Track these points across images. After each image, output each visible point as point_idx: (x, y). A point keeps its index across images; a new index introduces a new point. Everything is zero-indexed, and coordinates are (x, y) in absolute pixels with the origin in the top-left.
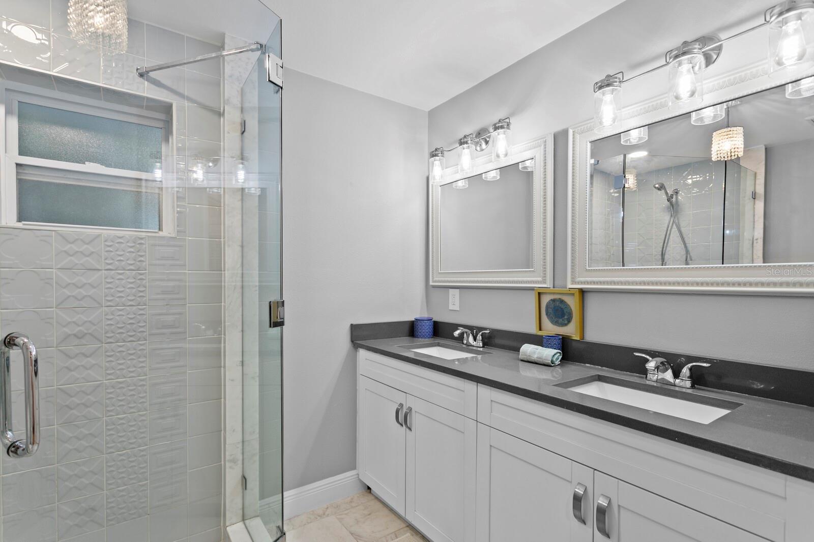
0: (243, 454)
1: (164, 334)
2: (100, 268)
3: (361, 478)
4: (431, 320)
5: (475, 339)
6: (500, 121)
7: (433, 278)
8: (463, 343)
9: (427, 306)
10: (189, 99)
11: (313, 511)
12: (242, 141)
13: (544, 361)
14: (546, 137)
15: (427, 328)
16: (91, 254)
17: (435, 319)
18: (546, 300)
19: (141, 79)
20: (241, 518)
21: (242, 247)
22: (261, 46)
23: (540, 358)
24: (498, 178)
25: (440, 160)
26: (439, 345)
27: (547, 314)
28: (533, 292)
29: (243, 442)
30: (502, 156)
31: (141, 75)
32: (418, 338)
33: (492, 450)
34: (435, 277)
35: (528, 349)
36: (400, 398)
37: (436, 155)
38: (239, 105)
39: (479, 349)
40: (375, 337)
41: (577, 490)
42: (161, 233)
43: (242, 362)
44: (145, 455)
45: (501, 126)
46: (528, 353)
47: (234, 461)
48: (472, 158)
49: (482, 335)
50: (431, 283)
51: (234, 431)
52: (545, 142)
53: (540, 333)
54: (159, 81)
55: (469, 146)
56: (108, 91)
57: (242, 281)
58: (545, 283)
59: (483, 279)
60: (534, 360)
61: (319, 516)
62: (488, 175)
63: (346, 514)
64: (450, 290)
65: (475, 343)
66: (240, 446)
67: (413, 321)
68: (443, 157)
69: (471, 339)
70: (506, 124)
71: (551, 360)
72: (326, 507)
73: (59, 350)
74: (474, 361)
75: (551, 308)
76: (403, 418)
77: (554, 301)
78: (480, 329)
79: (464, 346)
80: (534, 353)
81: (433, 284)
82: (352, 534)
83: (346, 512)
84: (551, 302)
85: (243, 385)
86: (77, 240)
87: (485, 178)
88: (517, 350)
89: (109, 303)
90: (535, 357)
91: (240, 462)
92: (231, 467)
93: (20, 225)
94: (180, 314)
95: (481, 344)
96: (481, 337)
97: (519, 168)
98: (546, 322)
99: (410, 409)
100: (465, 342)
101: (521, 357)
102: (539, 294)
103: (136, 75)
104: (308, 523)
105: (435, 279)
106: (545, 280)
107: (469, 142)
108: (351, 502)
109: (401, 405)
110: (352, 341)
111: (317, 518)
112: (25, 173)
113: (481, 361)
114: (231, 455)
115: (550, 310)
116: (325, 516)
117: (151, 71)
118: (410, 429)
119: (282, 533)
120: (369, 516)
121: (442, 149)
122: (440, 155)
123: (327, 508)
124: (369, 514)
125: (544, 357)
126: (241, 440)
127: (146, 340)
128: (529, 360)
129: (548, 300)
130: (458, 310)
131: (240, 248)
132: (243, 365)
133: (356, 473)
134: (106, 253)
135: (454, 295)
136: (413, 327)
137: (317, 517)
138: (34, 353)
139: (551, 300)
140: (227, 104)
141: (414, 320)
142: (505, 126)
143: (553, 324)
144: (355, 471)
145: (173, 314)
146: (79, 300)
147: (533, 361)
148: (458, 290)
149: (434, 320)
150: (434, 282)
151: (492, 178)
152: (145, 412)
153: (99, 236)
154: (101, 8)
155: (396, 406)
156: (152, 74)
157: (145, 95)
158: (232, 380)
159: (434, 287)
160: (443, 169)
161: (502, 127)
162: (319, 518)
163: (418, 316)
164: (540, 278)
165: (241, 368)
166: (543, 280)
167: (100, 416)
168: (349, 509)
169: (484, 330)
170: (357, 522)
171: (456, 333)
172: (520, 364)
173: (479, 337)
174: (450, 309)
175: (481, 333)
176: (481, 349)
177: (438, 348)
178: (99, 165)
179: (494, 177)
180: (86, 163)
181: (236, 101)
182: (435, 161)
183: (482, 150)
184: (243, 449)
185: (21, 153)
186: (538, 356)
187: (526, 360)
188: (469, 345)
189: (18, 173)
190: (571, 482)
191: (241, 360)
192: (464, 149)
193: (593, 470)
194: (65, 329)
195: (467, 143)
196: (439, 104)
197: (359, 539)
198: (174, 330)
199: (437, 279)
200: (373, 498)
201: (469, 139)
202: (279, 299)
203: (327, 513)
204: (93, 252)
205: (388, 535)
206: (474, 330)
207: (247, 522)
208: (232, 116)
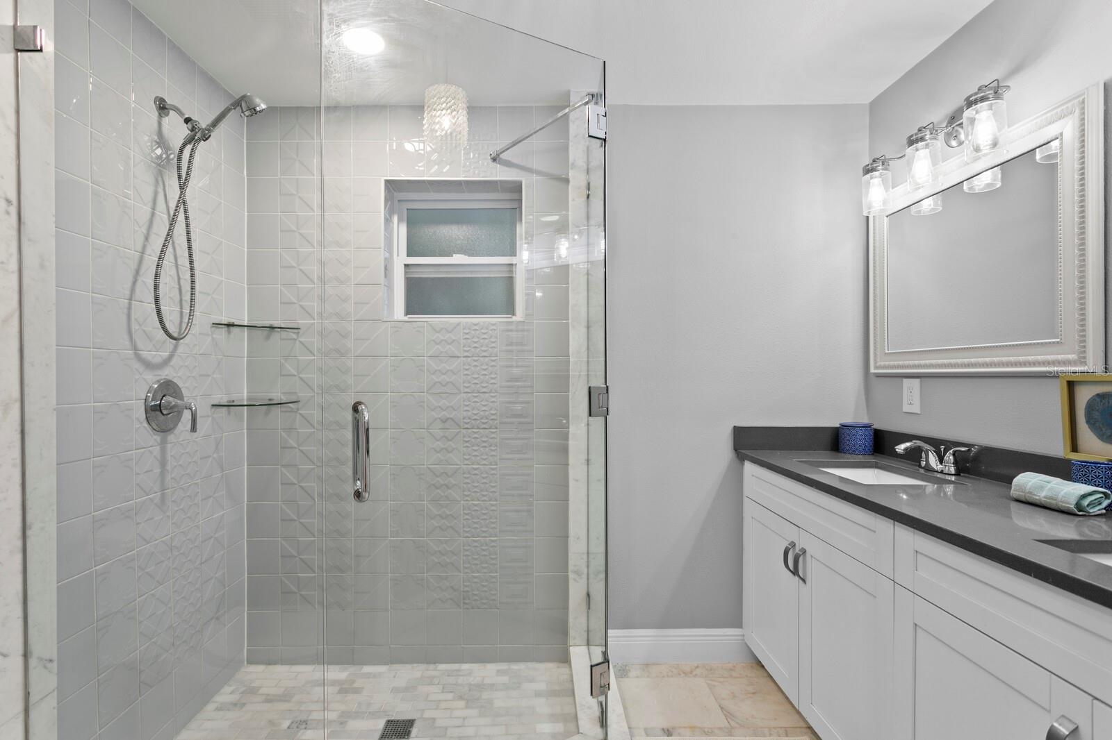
0: (588, 567)
1: (513, 423)
2: (459, 355)
3: (747, 642)
4: (870, 427)
5: (941, 460)
6: (979, 90)
7: (876, 362)
8: (920, 466)
9: (868, 406)
10: (538, 173)
11: (678, 665)
12: (588, 205)
13: (1060, 503)
14: (1083, 94)
15: (862, 440)
16: (452, 342)
17: (877, 426)
18: (1084, 395)
19: (495, 164)
20: (585, 642)
21: (588, 327)
22: (593, 95)
23: (1051, 498)
24: (999, 185)
25: (881, 175)
26: (876, 466)
27: (1088, 422)
28: (1056, 382)
29: (588, 553)
30: (985, 149)
31: (494, 160)
32: (844, 453)
33: (917, 631)
34: (878, 360)
35: (1028, 481)
36: (792, 534)
37: (873, 170)
38: (585, 167)
39: (949, 478)
40: (773, 447)
41: (1056, 725)
42: (514, 317)
43: (588, 460)
44: (495, 547)
45: (982, 97)
46: (1028, 487)
47: (578, 573)
48: (934, 162)
49: (954, 455)
50: (873, 370)
51: (578, 539)
52: (1083, 102)
53: (1074, 456)
54: (509, 161)
55: (927, 145)
56: (467, 182)
57: (588, 371)
58: (1085, 363)
59: (959, 361)
60: (1040, 500)
61: (684, 673)
62: (976, 183)
63: (720, 682)
64: (905, 380)
65: (940, 466)
66: (585, 557)
67: (837, 429)
68: (886, 169)
69: (933, 460)
70: (992, 92)
71: (1075, 503)
72: (696, 665)
73: (429, 432)
74: (940, 496)
75: (1098, 410)
76: (794, 562)
77: (1101, 396)
78: (949, 444)
79: (922, 471)
80: (1042, 488)
81: (876, 371)
82: (722, 708)
83: (722, 680)
84: (1098, 400)
85: (588, 489)
86: (442, 329)
87: (970, 189)
88: (1009, 480)
89: (466, 390)
90: (1041, 496)
91: (585, 576)
92: (575, 580)
93: (406, 318)
94: (528, 403)
95: (952, 470)
96: (951, 457)
97: (1035, 160)
98: (1087, 436)
99: (804, 552)
100: (923, 463)
101: (1014, 492)
102: (1071, 385)
103: (490, 161)
104: (668, 676)
105: (878, 364)
106: (1085, 358)
107: (927, 137)
108: (731, 670)
109: (793, 545)
110: (736, 449)
111: (680, 675)
112: (412, 272)
113: (952, 499)
114: (575, 566)
115: (1097, 415)
116: (691, 675)
117: (501, 153)
118: (804, 581)
119: (605, 659)
120: (751, 695)
121: (883, 157)
122: (880, 168)
123: (697, 667)
124: (753, 693)
125: (1060, 497)
126: (586, 552)
127: (497, 428)
128: (1030, 500)
129: (1089, 397)
130: (919, 413)
131: (585, 330)
132: (588, 464)
133: (741, 633)
134: (464, 341)
135: (911, 390)
136: (838, 436)
137: (681, 673)
138: (367, 418)
139: (1098, 395)
140: (572, 169)
141: (839, 426)
142: (991, 96)
143: (1104, 441)
144: (741, 630)
145: (522, 403)
146: (444, 386)
147: (1038, 502)
148: (918, 380)
149: (874, 427)
150: (876, 368)
151: (984, 188)
152: (494, 502)
153: (458, 324)
154: (444, 111)
155: (785, 544)
156: (504, 156)
157: (498, 178)
158: (577, 480)
159: (879, 376)
160: (887, 190)
161: (983, 99)
162: (683, 675)
163: (849, 420)
164: (1073, 355)
165: (586, 466)
166: (1080, 358)
167: (459, 500)
168: (726, 677)
169: (959, 446)
170: (734, 696)
171: (901, 448)
172: (1011, 506)
173: (949, 457)
174: (905, 410)
175: (951, 451)
176: (953, 478)
177: (876, 471)
178: (463, 255)
179: (988, 185)
180: (454, 255)
181: (581, 163)
182: (871, 178)
183: (961, 143)
184: (588, 562)
185: (408, 255)
186: (1049, 494)
187: (1023, 499)
188: (929, 469)
189: (406, 273)
190: (1049, 711)
191: (586, 458)
192: (917, 150)
193: (1092, 698)
194: (433, 413)
195: (922, 139)
196: (885, 88)
197: (731, 719)
198: (522, 420)
199: (882, 363)
200: (766, 675)
201: (928, 132)
202: (601, 384)
203: (694, 673)
204: (454, 340)
205: (775, 728)
206: (939, 446)
207: (590, 647)
208: (577, 179)
